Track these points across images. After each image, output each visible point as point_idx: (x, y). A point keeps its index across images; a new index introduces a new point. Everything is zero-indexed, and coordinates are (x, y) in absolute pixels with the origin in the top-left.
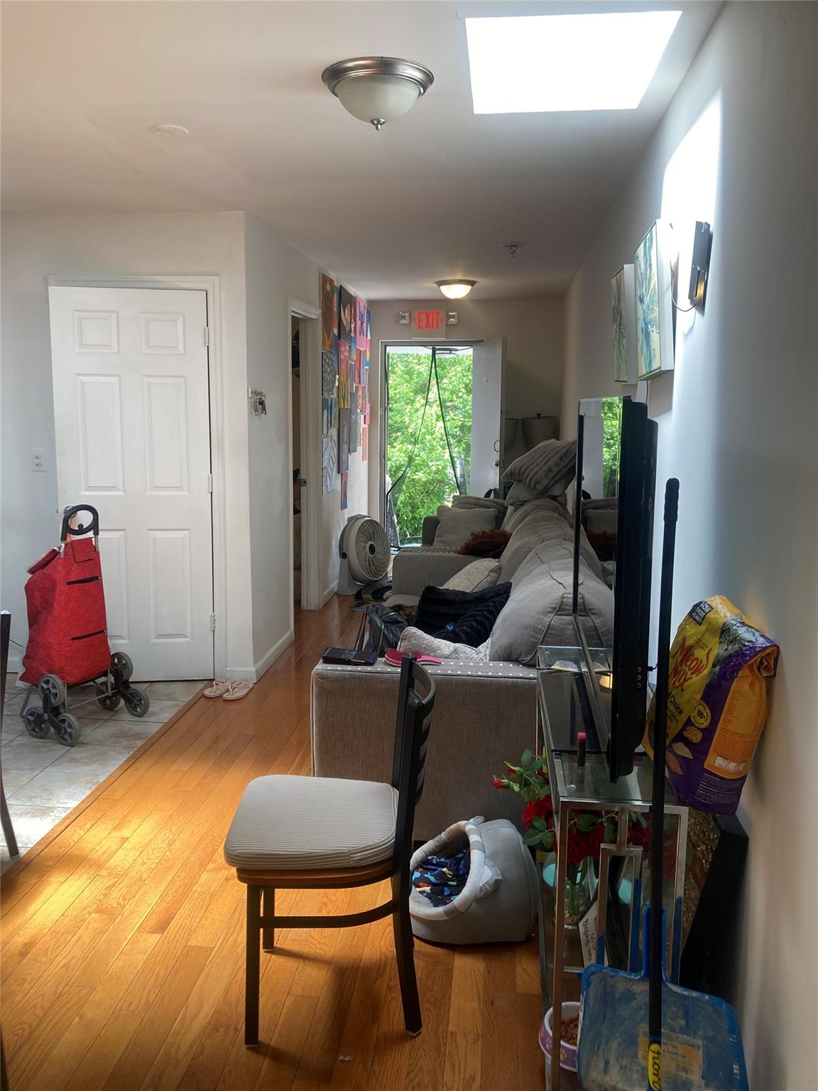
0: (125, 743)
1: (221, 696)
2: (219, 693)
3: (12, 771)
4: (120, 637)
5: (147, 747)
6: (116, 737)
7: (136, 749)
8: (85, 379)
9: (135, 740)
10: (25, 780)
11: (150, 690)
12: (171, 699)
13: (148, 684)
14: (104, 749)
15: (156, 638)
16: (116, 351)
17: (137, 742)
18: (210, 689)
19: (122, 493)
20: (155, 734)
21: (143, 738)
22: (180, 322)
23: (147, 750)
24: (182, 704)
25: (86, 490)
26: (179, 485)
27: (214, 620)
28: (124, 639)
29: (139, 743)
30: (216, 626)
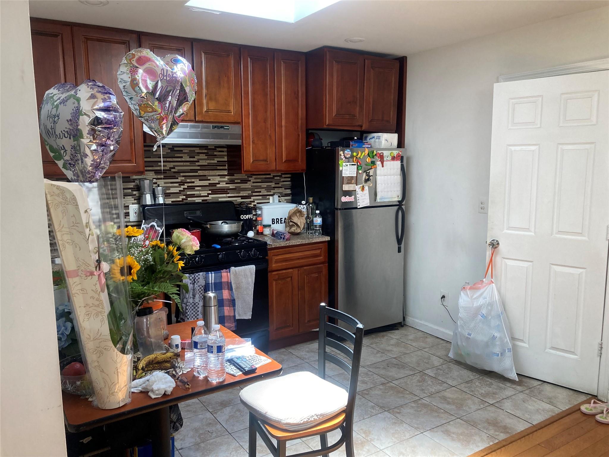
0: (492, 432)
1: (594, 415)
2: (594, 411)
3: (405, 425)
4: (522, 341)
5: (505, 443)
6: (489, 423)
7: (497, 441)
8: (513, 148)
9: (501, 432)
10: (408, 436)
11: (539, 388)
12: (551, 403)
13: (540, 383)
14: (473, 431)
15: (550, 349)
16: (539, 126)
17: (502, 434)
18: (587, 406)
19: (533, 234)
20: (518, 433)
21: (508, 432)
22: (595, 98)
23: (504, 446)
24: (557, 411)
25: (507, 229)
26: (581, 232)
27: (602, 348)
28: (525, 343)
29: (502, 436)
30: (603, 353)
